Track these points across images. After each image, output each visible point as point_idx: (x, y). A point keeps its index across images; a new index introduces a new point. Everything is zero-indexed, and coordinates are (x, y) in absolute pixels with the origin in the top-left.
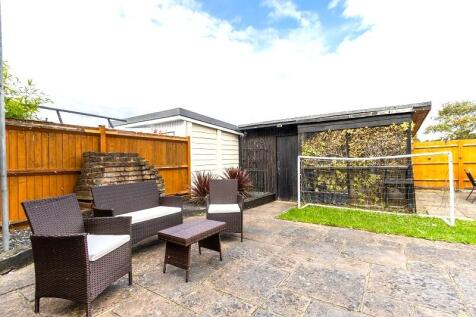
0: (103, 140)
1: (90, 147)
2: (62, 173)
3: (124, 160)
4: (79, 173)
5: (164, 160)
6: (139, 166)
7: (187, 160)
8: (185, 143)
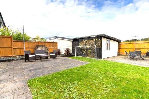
0: (39, 43)
1: (37, 44)
2: (33, 48)
3: (42, 46)
4: (35, 48)
5: (51, 46)
6: (45, 47)
7: (57, 46)
8: (56, 43)
